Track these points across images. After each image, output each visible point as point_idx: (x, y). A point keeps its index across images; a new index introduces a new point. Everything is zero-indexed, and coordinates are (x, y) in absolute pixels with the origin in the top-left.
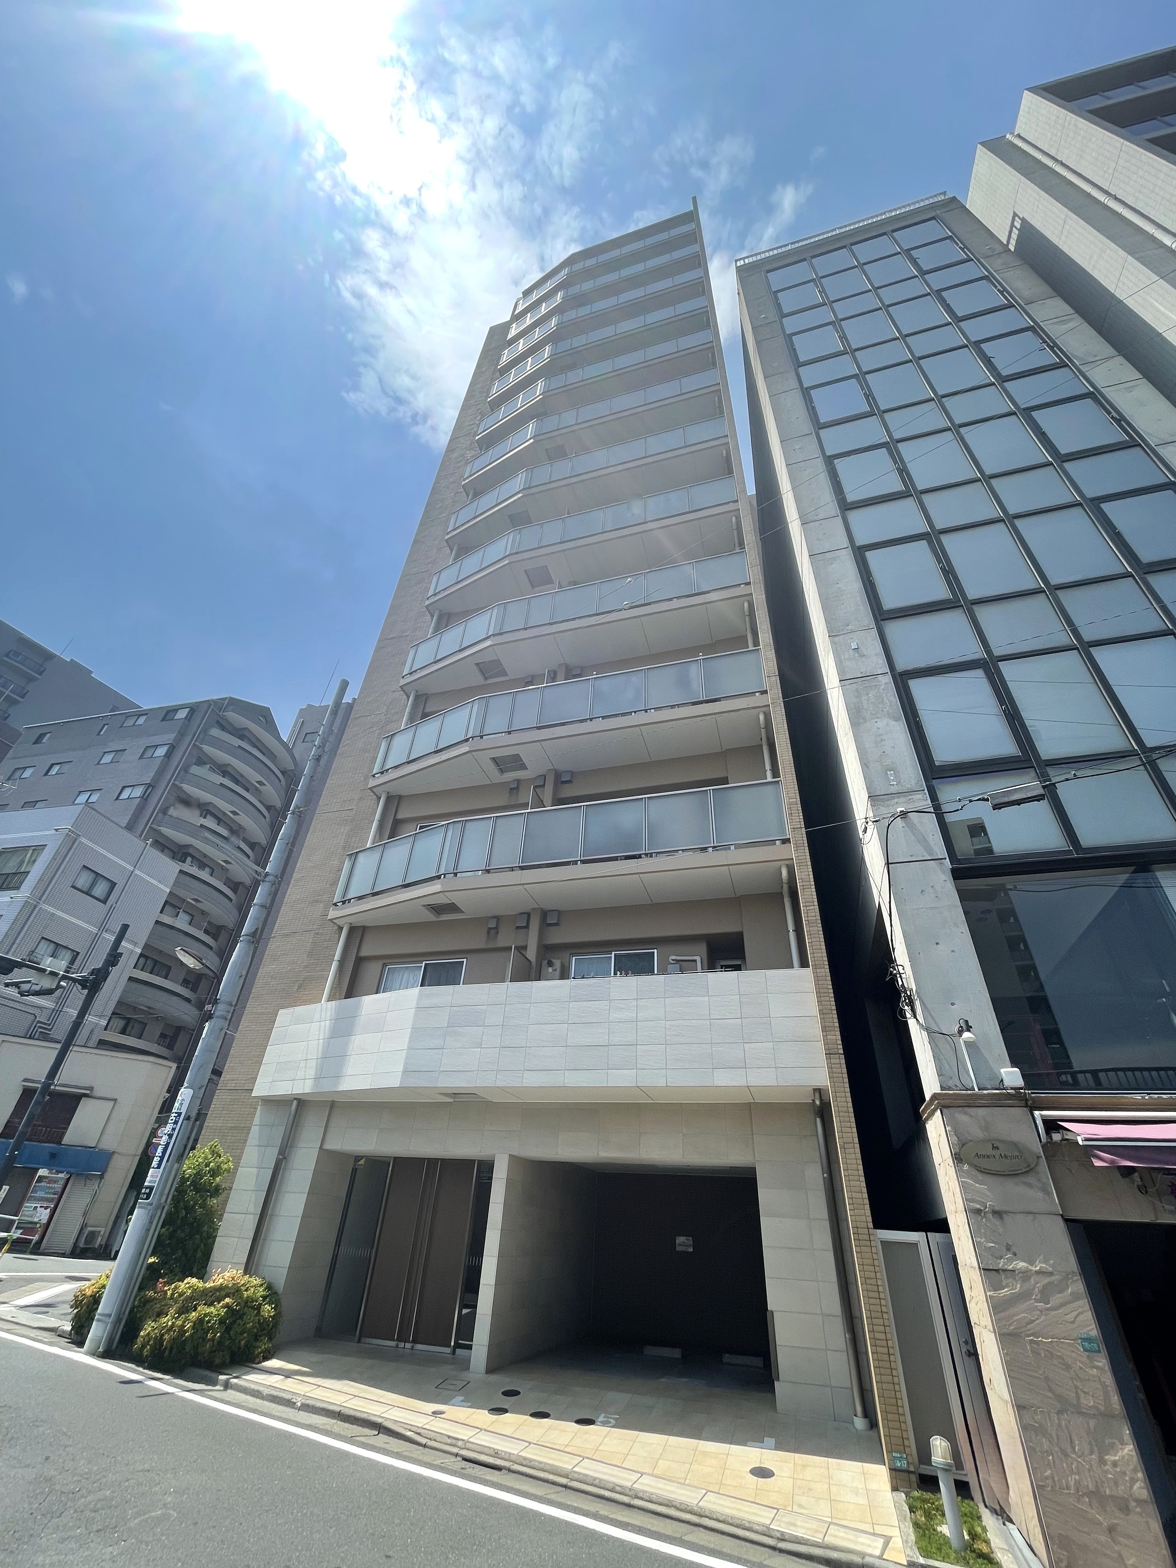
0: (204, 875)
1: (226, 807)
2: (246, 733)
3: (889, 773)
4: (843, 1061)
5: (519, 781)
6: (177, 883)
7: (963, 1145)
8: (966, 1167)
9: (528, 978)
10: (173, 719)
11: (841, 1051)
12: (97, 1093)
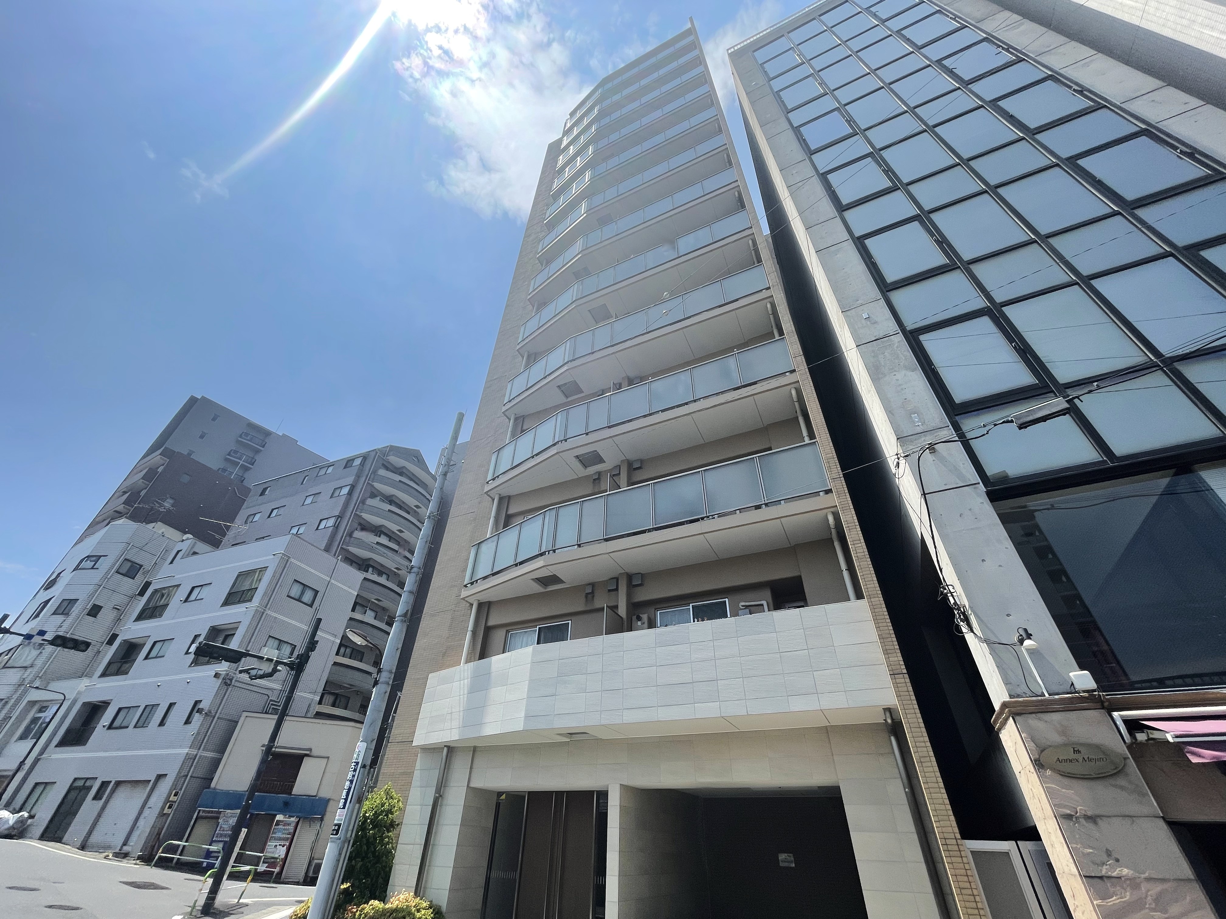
0: (382, 580)
1: (394, 528)
2: (404, 471)
3: (913, 416)
4: (908, 680)
5: (599, 473)
6: (362, 587)
7: (1042, 751)
8: (1049, 772)
9: (621, 630)
10: (351, 466)
11: (905, 671)
12: (314, 753)
